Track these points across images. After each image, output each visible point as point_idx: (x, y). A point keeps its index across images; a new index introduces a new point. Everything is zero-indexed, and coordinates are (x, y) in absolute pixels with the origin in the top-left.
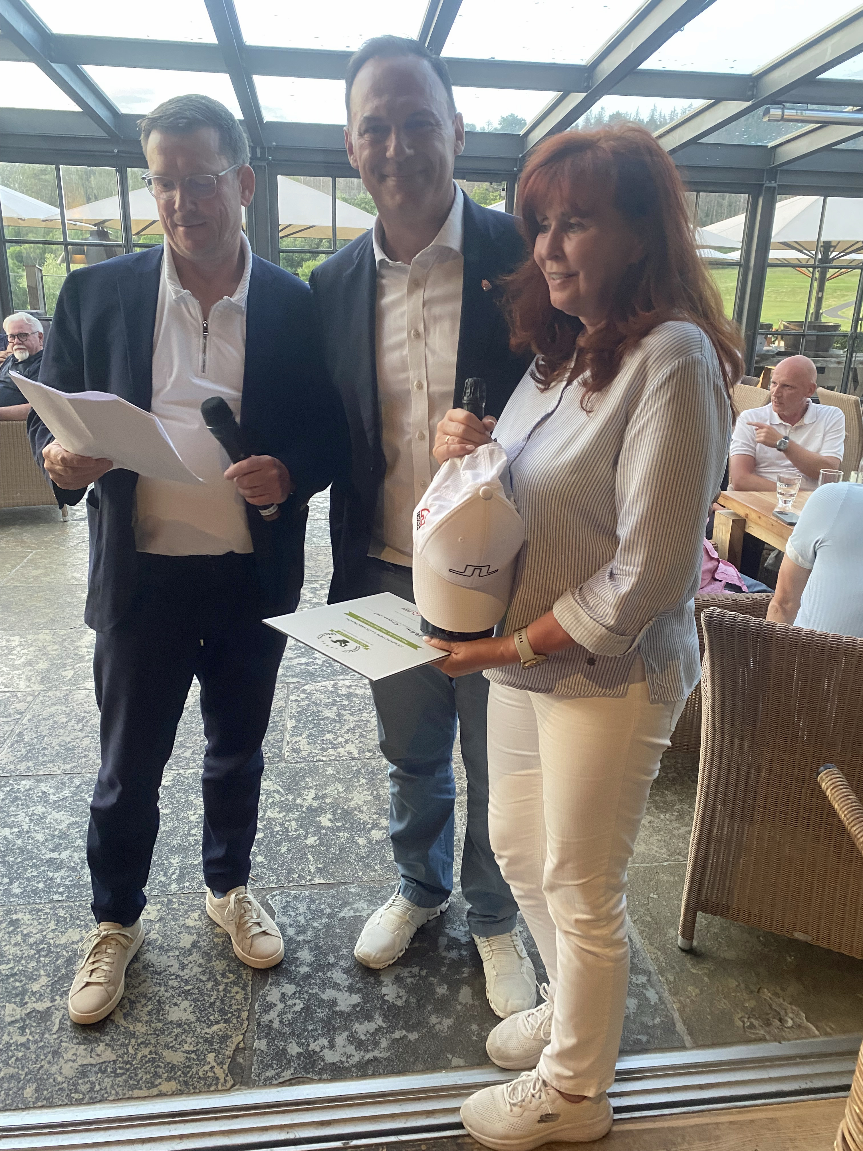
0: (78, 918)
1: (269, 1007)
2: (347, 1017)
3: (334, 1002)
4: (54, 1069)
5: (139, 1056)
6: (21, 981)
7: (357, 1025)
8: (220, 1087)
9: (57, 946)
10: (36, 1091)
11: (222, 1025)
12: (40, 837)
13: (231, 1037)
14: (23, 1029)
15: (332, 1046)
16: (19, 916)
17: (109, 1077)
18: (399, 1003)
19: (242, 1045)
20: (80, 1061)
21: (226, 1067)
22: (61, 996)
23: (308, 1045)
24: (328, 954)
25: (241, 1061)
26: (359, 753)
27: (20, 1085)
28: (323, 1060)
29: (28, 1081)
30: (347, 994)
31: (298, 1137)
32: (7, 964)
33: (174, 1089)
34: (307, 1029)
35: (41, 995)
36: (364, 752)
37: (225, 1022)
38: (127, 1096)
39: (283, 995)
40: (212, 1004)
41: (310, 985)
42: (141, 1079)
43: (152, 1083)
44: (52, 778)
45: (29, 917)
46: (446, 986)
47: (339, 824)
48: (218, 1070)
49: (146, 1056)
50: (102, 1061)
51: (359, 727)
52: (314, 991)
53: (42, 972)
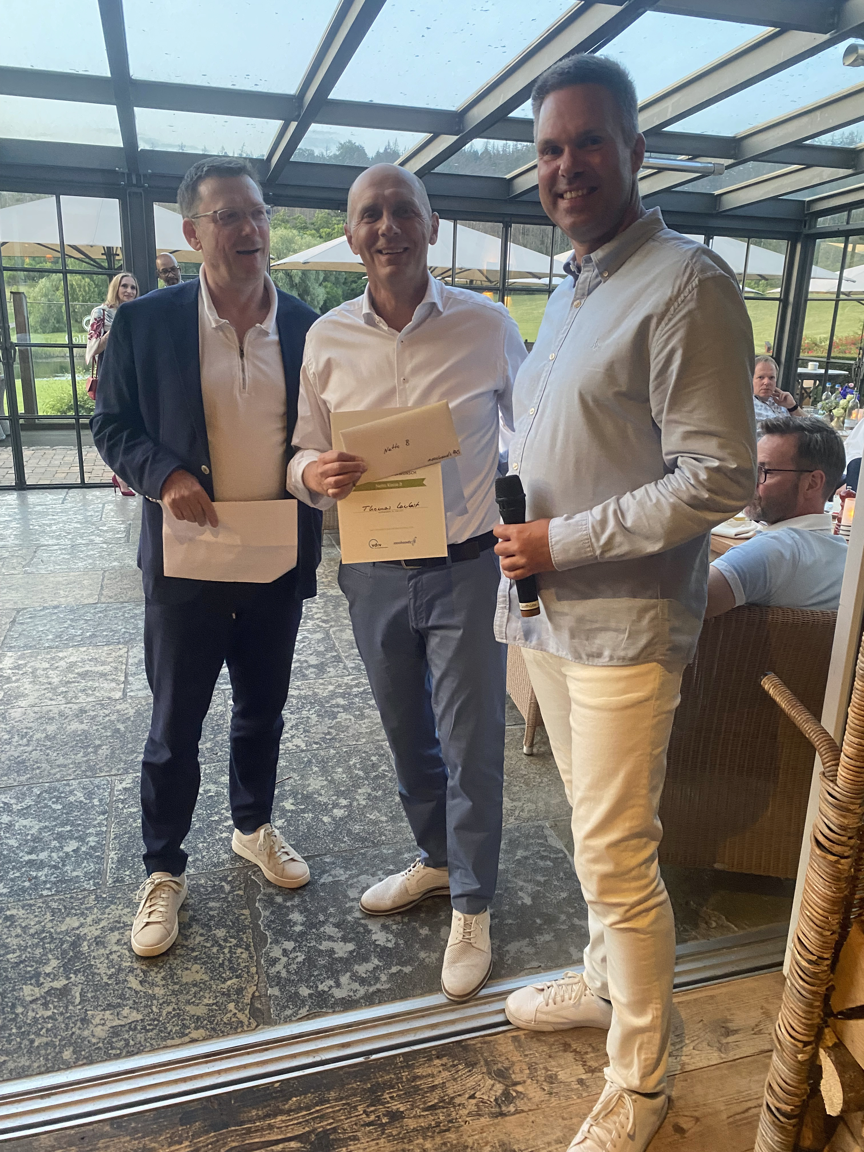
0: (72, 908)
1: (274, 962)
2: (348, 962)
3: (332, 951)
4: (86, 1033)
5: (164, 1013)
6: (32, 966)
7: (356, 967)
8: (246, 1028)
9: (59, 934)
10: (74, 1052)
11: (234, 980)
12: (13, 842)
13: (245, 988)
14: (45, 1005)
15: (338, 985)
16: (14, 912)
17: (140, 1033)
18: (390, 945)
19: (257, 994)
20: (109, 1024)
21: (247, 1012)
22: (75, 973)
23: (317, 987)
24: (317, 914)
25: (259, 1006)
26: (306, 746)
27: (57, 1050)
28: (333, 997)
29: (64, 1046)
30: (342, 943)
31: (324, 1058)
32: (14, 953)
33: (204, 1035)
34: (313, 975)
35: (55, 975)
36: (311, 745)
37: (237, 978)
38: (162, 1046)
39: (285, 951)
40: (221, 965)
41: (307, 940)
42: (171, 1031)
43: (183, 1033)
44: (11, 790)
45: (23, 912)
46: (427, 928)
47: (303, 807)
48: (239, 1015)
49: (171, 1013)
50: (130, 1021)
51: (301, 723)
52: (312, 945)
53: (50, 956)
